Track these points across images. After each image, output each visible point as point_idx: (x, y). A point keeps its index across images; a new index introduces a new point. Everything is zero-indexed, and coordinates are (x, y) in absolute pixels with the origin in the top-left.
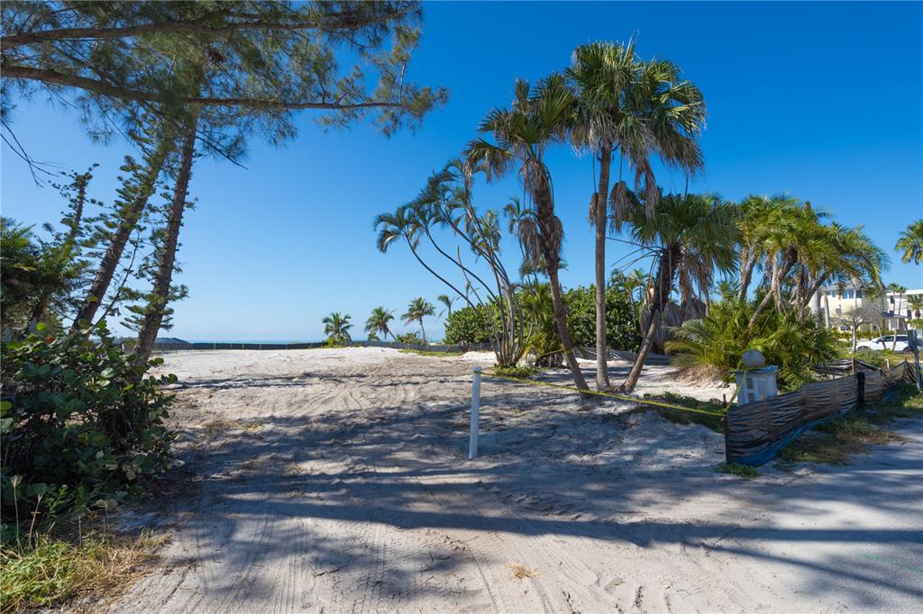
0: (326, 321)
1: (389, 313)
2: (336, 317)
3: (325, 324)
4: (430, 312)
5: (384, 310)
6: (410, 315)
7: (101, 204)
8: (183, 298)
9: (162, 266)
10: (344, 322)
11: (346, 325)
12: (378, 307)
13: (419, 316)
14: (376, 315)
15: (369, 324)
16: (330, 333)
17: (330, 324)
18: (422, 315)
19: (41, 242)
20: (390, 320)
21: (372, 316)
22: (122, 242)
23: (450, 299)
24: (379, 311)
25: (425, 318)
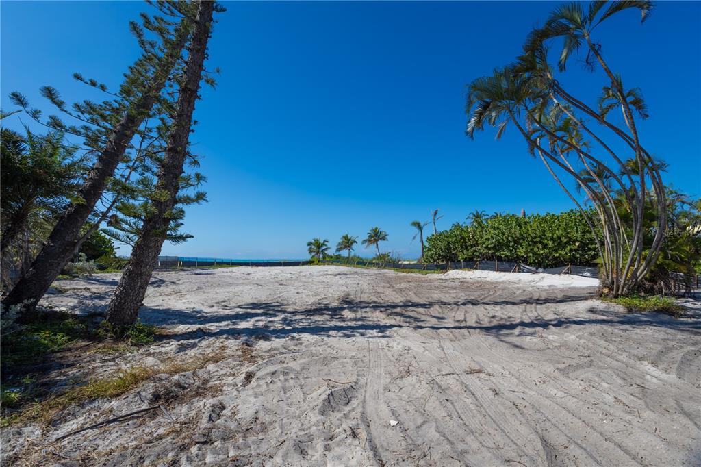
0: (310, 244)
1: (353, 238)
2: (317, 241)
3: (309, 247)
4: (384, 238)
5: (349, 237)
6: (370, 241)
7: (103, 88)
8: (201, 201)
9: (170, 150)
10: (323, 245)
11: (325, 247)
12: (345, 234)
13: (376, 241)
14: (344, 240)
15: (339, 247)
16: (313, 254)
17: (313, 247)
18: (378, 240)
19: (28, 131)
20: (355, 244)
21: (341, 241)
22: (128, 133)
23: (422, 225)
24: (346, 237)
25: (380, 243)
